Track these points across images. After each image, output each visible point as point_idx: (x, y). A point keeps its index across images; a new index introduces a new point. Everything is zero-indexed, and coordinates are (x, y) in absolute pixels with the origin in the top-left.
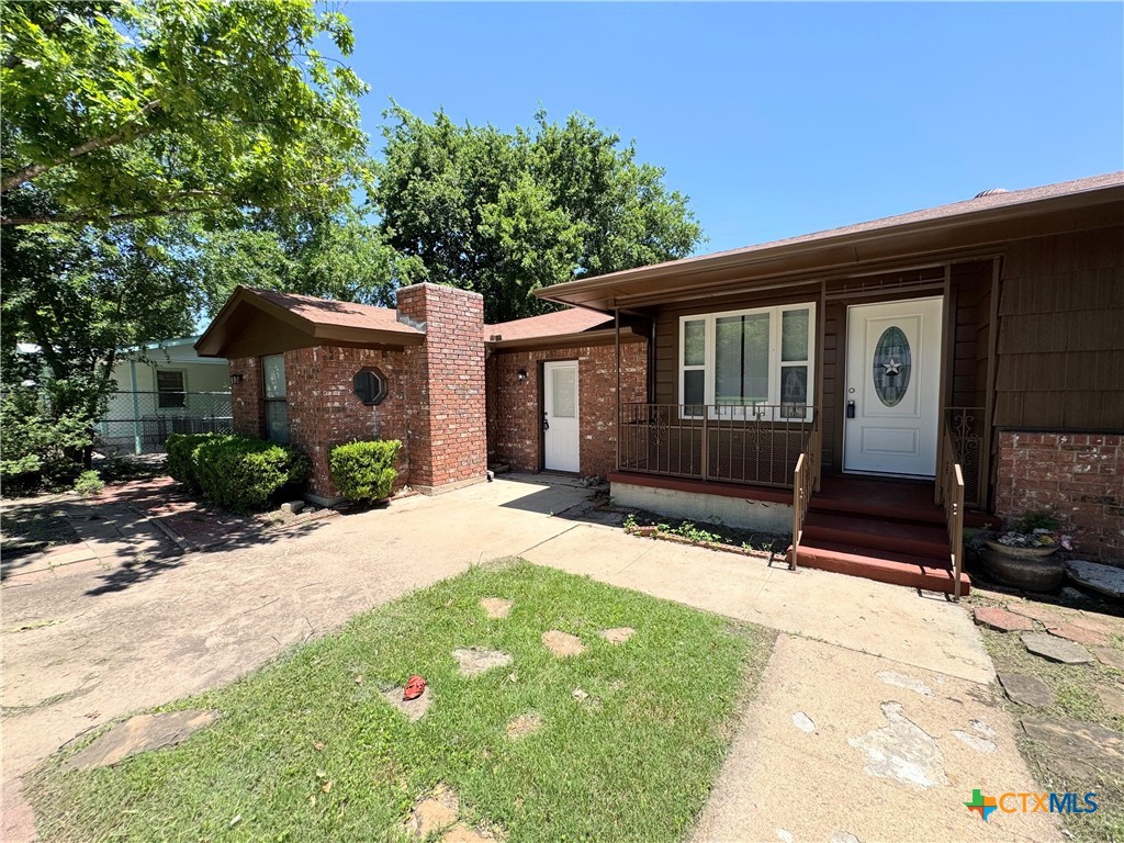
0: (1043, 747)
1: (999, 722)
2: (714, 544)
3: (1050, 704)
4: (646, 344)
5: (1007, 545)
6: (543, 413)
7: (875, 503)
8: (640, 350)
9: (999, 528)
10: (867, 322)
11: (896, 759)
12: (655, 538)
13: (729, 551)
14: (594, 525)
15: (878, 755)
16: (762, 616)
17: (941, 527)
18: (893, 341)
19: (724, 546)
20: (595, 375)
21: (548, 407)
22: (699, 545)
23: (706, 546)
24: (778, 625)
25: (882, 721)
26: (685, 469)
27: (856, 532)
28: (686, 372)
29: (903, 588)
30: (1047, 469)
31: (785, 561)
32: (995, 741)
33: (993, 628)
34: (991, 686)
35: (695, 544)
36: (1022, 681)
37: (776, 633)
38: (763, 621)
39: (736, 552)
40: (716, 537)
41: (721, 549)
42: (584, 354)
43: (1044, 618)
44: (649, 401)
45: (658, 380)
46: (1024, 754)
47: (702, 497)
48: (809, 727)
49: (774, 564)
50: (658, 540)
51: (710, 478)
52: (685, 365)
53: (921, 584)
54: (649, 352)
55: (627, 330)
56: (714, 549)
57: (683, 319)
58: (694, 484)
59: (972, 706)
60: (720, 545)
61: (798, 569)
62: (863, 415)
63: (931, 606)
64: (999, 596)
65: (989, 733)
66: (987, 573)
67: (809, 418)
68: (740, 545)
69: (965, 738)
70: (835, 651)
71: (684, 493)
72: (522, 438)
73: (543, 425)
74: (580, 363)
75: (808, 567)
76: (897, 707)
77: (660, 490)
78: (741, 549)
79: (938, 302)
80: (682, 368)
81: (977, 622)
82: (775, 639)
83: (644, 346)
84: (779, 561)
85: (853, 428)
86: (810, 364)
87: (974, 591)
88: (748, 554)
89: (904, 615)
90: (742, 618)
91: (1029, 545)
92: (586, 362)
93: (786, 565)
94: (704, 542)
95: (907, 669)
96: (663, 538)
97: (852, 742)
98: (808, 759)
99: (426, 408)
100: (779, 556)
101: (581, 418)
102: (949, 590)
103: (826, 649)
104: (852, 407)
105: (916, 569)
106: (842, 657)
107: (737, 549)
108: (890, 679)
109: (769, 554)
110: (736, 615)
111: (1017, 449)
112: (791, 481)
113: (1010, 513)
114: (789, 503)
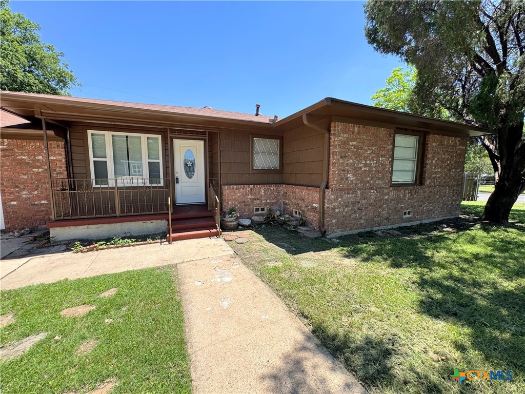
0: (247, 261)
1: (237, 260)
2: (133, 244)
3: (245, 252)
4: (63, 143)
5: (227, 218)
7: (191, 213)
8: (58, 146)
9: (225, 214)
10: (181, 146)
11: (223, 279)
12: (97, 250)
13: (141, 244)
14: (45, 255)
15: (219, 280)
16: (168, 261)
19: (138, 243)
22: (125, 246)
23: (129, 246)
24: (175, 262)
25: (216, 273)
26: (106, 212)
27: (188, 224)
28: (94, 161)
29: (206, 238)
30: (233, 196)
31: (167, 241)
32: (239, 264)
33: (230, 241)
34: (234, 254)
35: (123, 246)
36: (239, 250)
37: (176, 265)
38: (169, 263)
39: (145, 244)
40: (134, 240)
41: (137, 245)
43: (238, 235)
44: (69, 177)
45: (74, 165)
46: (244, 264)
47: (119, 225)
48: (200, 283)
49: (162, 244)
50: (99, 251)
51: (122, 215)
52: (94, 157)
53: (210, 235)
54: (66, 148)
55: (51, 133)
56: (133, 246)
57: (90, 132)
58: (113, 219)
59: (232, 260)
60: (136, 243)
61: (172, 242)
62: (181, 182)
63: (214, 240)
64: (228, 233)
65: (237, 263)
66: (225, 228)
67: (162, 184)
68: (146, 241)
69: (234, 267)
70: (196, 262)
71: (107, 224)
75: (175, 241)
76: (218, 268)
77: (91, 226)
78: (146, 242)
80: (92, 160)
81: (226, 241)
82: (176, 266)
83: (62, 144)
84: (164, 242)
85: (178, 186)
86: (161, 161)
87: (223, 233)
88: (150, 243)
89: (209, 245)
90: (161, 265)
91: (232, 217)
93: (167, 243)
94: (127, 244)
95: (215, 258)
96: (103, 249)
97: (212, 281)
98: (204, 290)
100: (163, 240)
102: (217, 235)
103: (193, 262)
104: (177, 179)
105: (208, 231)
106: (199, 262)
107: (145, 242)
108: (213, 262)
109: (159, 241)
110: (159, 265)
111: (226, 190)
112: (162, 209)
113: (226, 209)
114: (162, 219)
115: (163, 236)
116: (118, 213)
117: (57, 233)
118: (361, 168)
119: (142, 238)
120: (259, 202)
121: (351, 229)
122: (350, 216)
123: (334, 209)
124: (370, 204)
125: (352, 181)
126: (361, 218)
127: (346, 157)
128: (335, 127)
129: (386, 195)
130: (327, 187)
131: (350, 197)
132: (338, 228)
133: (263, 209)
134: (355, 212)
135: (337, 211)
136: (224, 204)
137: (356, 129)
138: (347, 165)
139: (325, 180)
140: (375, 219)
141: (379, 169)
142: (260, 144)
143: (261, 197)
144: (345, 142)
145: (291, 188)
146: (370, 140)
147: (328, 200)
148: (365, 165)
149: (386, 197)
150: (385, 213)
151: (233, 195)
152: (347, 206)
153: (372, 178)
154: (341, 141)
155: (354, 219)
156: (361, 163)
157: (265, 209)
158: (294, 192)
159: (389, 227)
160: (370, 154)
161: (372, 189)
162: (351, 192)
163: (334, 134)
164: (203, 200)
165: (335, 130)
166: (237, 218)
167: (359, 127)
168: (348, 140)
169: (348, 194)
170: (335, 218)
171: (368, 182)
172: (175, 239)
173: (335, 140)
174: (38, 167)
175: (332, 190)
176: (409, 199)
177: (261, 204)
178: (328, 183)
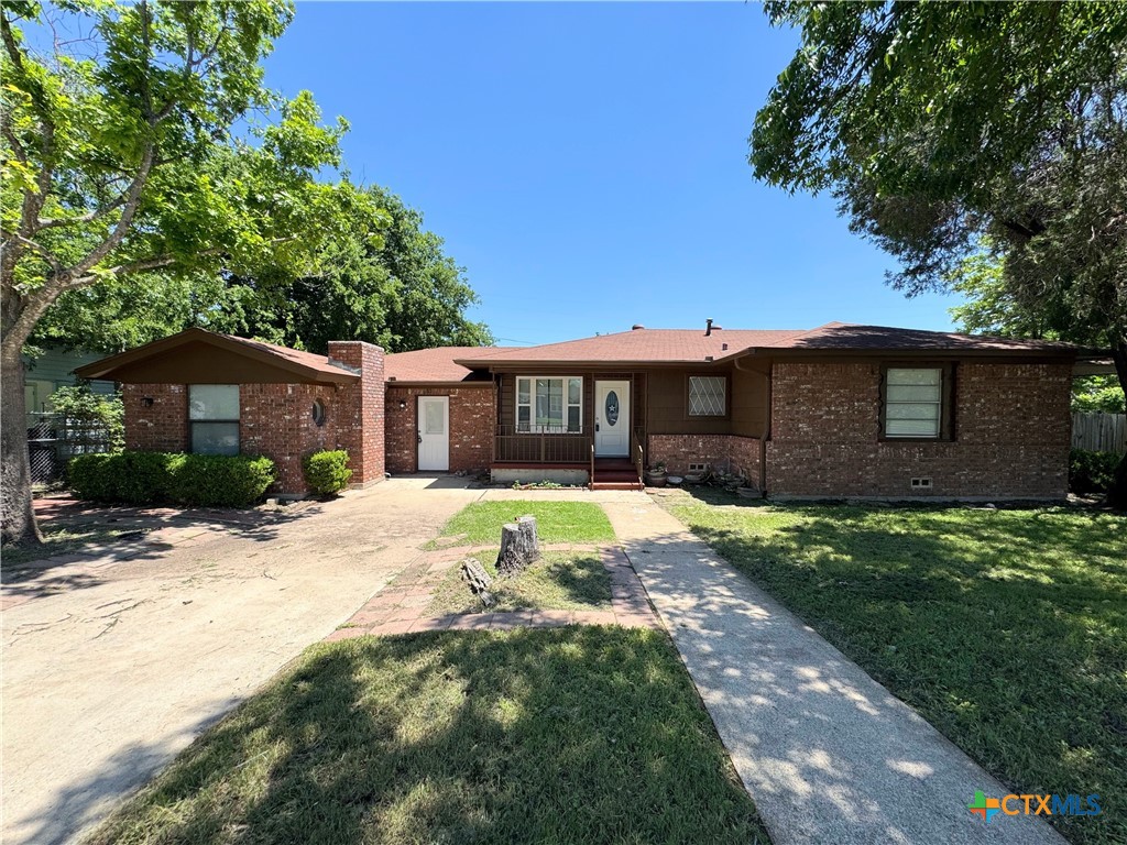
0: (663, 505)
2: (559, 488)
3: (664, 501)
4: (496, 390)
5: (653, 473)
6: (417, 431)
7: (614, 465)
8: (493, 394)
9: (649, 469)
10: (603, 388)
12: (531, 489)
13: (566, 489)
17: (635, 471)
18: (612, 399)
20: (462, 407)
21: (421, 427)
23: (556, 489)
24: (599, 501)
26: (532, 458)
27: (608, 475)
28: (519, 407)
29: (627, 491)
31: (589, 489)
34: (654, 503)
35: (550, 489)
36: (659, 500)
37: (599, 503)
40: (559, 484)
42: (454, 393)
43: (662, 490)
45: (503, 411)
47: (543, 471)
49: (585, 490)
50: (533, 490)
51: (547, 461)
52: (519, 403)
53: (631, 488)
54: (498, 395)
55: (490, 383)
56: (559, 490)
57: (518, 378)
58: (538, 465)
59: (650, 505)
60: (562, 488)
61: (594, 491)
62: (602, 430)
63: (635, 494)
64: (653, 488)
65: (654, 507)
66: (649, 483)
67: (581, 431)
70: (616, 503)
71: (534, 470)
72: (402, 449)
73: (418, 440)
74: (450, 398)
75: (597, 490)
77: (521, 470)
78: (570, 488)
79: (628, 382)
80: (518, 405)
81: (648, 493)
83: (495, 392)
85: (598, 435)
86: (581, 405)
87: (646, 488)
88: (574, 489)
89: (629, 495)
91: (658, 472)
92: (455, 398)
94: (554, 488)
96: (536, 489)
99: (359, 428)
101: (450, 434)
102: (639, 488)
103: (614, 503)
104: (598, 426)
105: (630, 484)
106: (619, 503)
109: (581, 488)
111: (654, 440)
112: (582, 458)
113: (652, 463)
114: (582, 469)
115: (585, 484)
116: (543, 460)
117: (496, 473)
118: (822, 416)
119: (566, 484)
120: (695, 456)
121: (808, 494)
122: (806, 476)
123: (778, 465)
124: (841, 464)
125: (807, 433)
126: (825, 481)
127: (795, 403)
128: (777, 369)
129: (871, 453)
130: (769, 438)
131: (805, 453)
132: (786, 490)
133: (701, 467)
134: (814, 472)
135: (783, 468)
136: (651, 456)
137: (810, 369)
138: (797, 413)
139: (766, 430)
140: (851, 485)
141: (854, 418)
142: (697, 384)
143: (698, 451)
144: (792, 386)
145: (738, 440)
146: (835, 381)
147: (770, 454)
148: (828, 413)
149: (872, 456)
150: (871, 478)
151: (662, 446)
152: (800, 464)
153: (841, 430)
154: (786, 384)
155: (812, 481)
156: (821, 410)
157: (705, 466)
158: (740, 446)
159: (880, 499)
160: (837, 398)
161: (844, 444)
162: (805, 446)
163: (776, 378)
164: (627, 453)
165: (777, 373)
166: (665, 474)
167: (815, 366)
168: (798, 383)
169: (801, 448)
170: (780, 477)
171: (835, 434)
172: (596, 488)
173: (777, 384)
174: (477, 414)
175: (775, 443)
176: (921, 460)
177: (699, 460)
178: (770, 434)
